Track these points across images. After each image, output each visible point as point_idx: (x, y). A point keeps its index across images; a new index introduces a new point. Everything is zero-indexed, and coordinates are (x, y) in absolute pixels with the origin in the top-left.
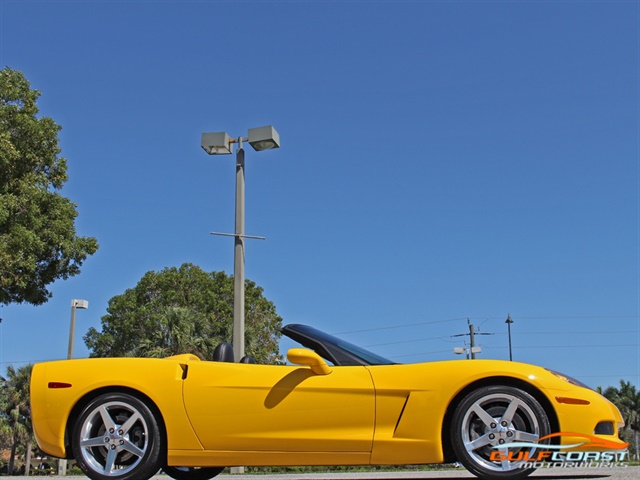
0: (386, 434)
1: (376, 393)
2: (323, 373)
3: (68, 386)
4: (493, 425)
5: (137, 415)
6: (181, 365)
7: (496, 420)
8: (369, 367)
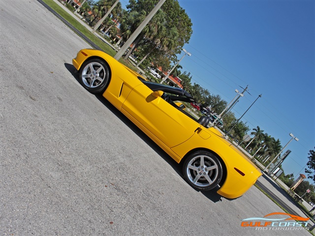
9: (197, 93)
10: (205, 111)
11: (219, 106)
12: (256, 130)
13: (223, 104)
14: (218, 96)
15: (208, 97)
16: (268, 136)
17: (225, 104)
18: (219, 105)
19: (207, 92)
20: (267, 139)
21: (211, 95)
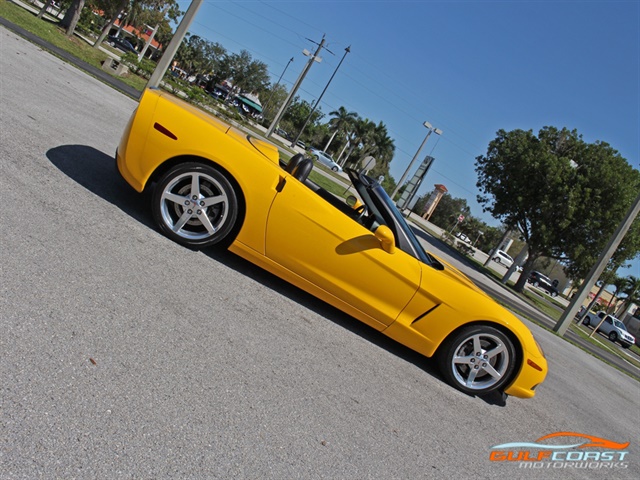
0: (406, 321)
1: (418, 289)
2: (388, 250)
3: (175, 138)
4: (479, 354)
5: (223, 198)
6: (281, 177)
7: (483, 351)
8: (421, 263)
9: (196, 54)
10: (219, 90)
11: (250, 76)
12: (337, 113)
13: (257, 69)
14: (244, 53)
15: (222, 59)
16: (364, 120)
17: (263, 68)
18: (250, 72)
19: (218, 50)
20: (361, 129)
21: (229, 54)
